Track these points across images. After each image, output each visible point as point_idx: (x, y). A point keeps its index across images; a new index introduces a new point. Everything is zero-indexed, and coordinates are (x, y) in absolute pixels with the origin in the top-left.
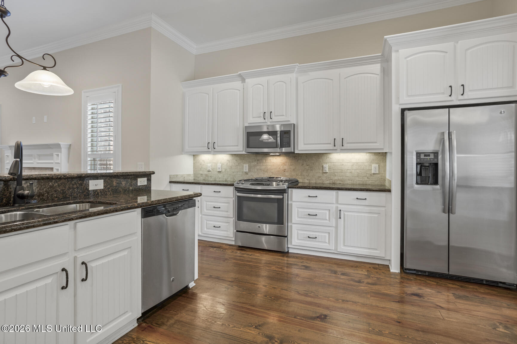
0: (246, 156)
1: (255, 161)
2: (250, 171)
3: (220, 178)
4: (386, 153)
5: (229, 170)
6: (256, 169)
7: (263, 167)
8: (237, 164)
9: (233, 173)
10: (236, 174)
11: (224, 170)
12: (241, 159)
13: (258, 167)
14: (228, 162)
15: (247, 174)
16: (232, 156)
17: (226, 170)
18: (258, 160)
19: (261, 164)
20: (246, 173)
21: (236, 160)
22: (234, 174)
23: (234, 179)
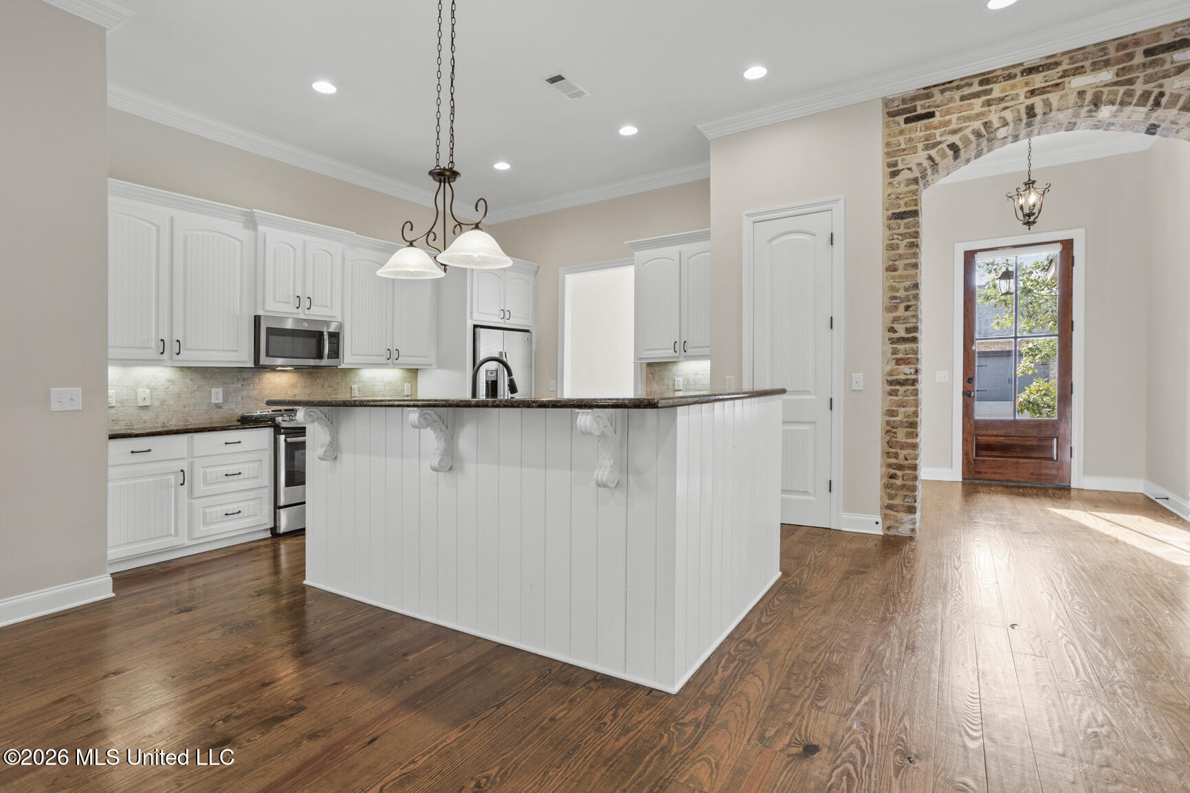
0: (217, 371)
1: (237, 381)
2: (227, 401)
3: (145, 422)
4: (417, 369)
5: (172, 402)
6: (240, 398)
7: (255, 393)
8: (196, 388)
9: (184, 407)
10: (192, 408)
11: (157, 403)
12: (204, 378)
13: (245, 393)
14: (171, 383)
15: (221, 408)
16: (182, 371)
17: (163, 402)
18: (244, 380)
19: (251, 387)
20: (218, 406)
21: (191, 380)
22: (187, 409)
23: (187, 421)
